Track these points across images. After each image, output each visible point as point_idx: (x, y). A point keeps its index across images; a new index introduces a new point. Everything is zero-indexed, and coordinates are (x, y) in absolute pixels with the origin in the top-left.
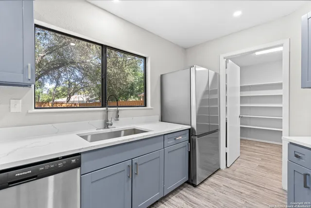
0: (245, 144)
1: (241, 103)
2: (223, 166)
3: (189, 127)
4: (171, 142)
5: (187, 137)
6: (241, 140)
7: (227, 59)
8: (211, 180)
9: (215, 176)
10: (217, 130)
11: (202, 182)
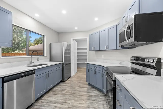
0: (79, 69)
1: (77, 54)
2: (72, 76)
3: (62, 62)
4: (57, 67)
5: (61, 66)
6: (77, 68)
7: (73, 40)
8: (69, 80)
9: (70, 78)
10: (70, 63)
11: (66, 81)
